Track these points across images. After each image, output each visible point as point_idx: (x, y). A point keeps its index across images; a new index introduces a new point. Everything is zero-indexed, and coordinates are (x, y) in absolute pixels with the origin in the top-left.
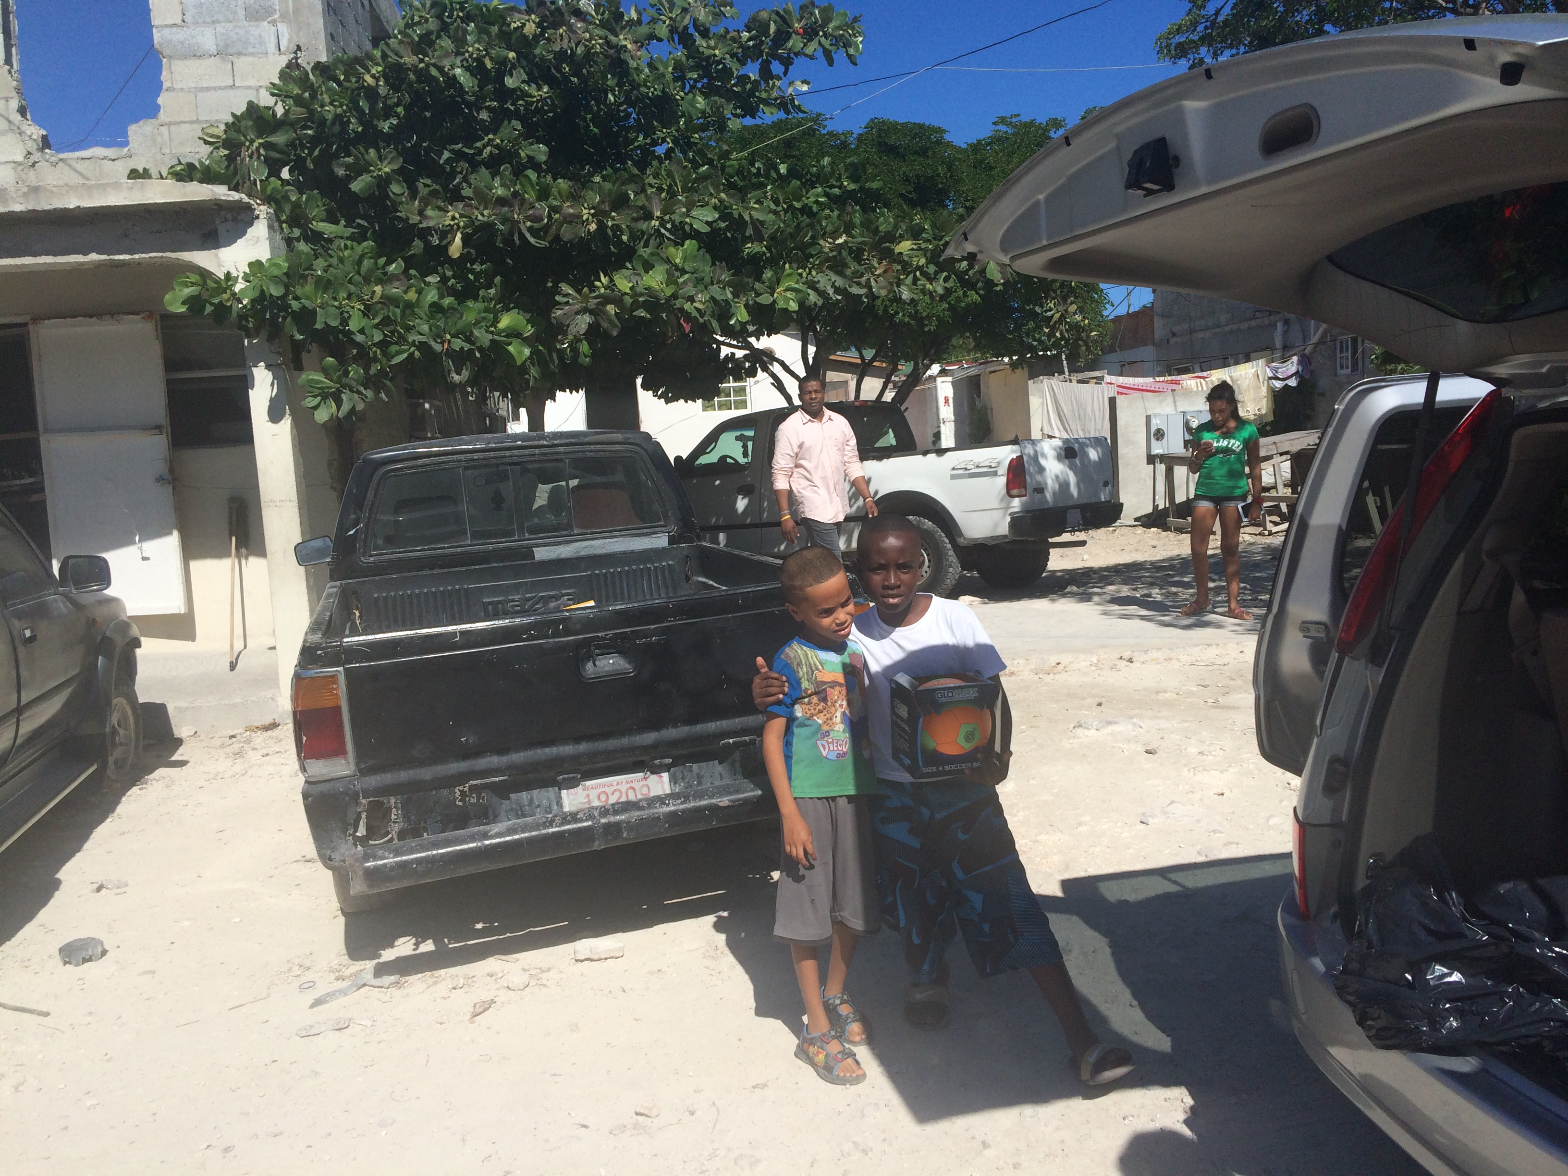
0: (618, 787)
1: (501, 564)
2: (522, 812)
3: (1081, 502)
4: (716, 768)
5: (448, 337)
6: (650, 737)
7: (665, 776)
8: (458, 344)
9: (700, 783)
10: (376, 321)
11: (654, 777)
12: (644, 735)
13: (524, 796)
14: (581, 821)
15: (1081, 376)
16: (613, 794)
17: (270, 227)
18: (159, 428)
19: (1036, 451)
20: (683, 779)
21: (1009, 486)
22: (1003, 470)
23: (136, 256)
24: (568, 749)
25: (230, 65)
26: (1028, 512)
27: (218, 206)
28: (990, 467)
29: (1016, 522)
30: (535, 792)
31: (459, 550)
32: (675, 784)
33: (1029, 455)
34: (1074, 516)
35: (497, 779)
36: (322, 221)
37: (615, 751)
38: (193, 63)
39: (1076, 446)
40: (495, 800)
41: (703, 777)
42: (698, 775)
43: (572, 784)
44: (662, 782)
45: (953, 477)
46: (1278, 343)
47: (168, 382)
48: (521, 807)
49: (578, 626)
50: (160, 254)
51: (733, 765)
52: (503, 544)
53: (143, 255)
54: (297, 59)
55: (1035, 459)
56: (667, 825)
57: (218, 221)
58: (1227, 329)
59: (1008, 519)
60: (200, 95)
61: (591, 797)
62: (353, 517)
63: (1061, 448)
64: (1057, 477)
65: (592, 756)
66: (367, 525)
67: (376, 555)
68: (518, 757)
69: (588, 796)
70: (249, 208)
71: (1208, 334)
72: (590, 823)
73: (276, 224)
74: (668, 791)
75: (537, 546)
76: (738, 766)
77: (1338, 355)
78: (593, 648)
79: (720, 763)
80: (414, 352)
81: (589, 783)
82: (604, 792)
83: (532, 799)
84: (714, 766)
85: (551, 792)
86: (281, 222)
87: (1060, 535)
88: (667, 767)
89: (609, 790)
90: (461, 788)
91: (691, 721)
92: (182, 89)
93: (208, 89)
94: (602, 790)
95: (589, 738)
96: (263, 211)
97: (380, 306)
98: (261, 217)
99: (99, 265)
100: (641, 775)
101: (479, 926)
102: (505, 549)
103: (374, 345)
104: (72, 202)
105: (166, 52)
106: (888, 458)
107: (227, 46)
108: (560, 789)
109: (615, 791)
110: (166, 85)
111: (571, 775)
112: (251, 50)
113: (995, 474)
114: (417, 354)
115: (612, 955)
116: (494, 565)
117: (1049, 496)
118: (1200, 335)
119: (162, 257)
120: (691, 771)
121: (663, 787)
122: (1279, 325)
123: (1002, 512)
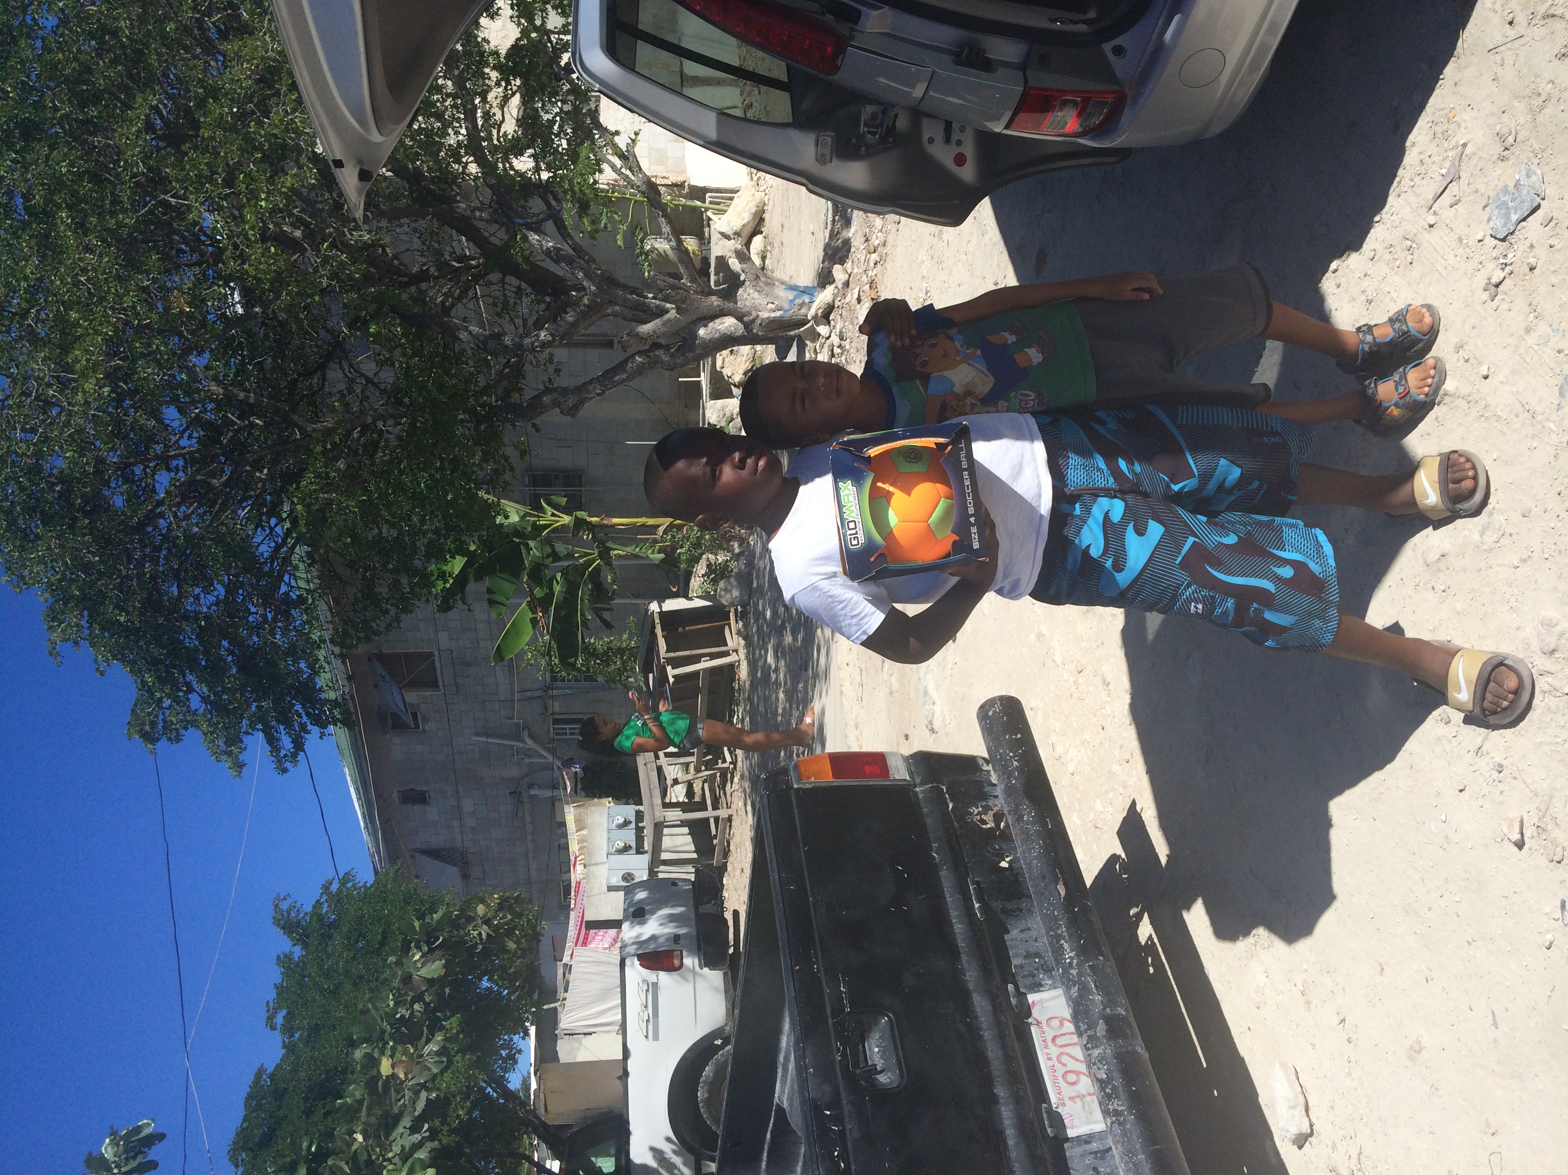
0: (1055, 1059)
3: (691, 903)
4: (1013, 936)
6: (980, 1004)
7: (1031, 998)
11: (1035, 1012)
12: (978, 1010)
15: (560, 989)
16: (1064, 1065)
19: (633, 944)
20: (1034, 976)
21: (670, 968)
22: (651, 976)
26: (699, 949)
28: (647, 991)
29: (710, 961)
32: (1041, 985)
33: (637, 949)
34: (707, 908)
37: (1003, 1052)
39: (631, 910)
42: (1026, 957)
44: (1041, 1001)
45: (656, 1038)
46: (548, 793)
49: (827, 1088)
55: (641, 944)
58: (530, 846)
59: (706, 970)
61: (1073, 1094)
63: (632, 923)
64: (661, 924)
65: (1013, 1079)
69: (1071, 1099)
71: (534, 865)
76: (1009, 906)
77: (568, 737)
78: (858, 1071)
79: (1008, 932)
81: (1053, 1099)
84: (1012, 940)
85: (1071, 1152)
87: (726, 920)
88: (1022, 996)
89: (1060, 1070)
91: (953, 952)
94: (1061, 1080)
95: (987, 1081)
100: (1033, 1029)
106: (628, 1123)
108: (1067, 1139)
111: (1045, 1115)
113: (655, 985)
117: (682, 931)
118: (533, 873)
120: (1022, 967)
121: (1047, 1000)
122: (532, 792)
123: (698, 979)
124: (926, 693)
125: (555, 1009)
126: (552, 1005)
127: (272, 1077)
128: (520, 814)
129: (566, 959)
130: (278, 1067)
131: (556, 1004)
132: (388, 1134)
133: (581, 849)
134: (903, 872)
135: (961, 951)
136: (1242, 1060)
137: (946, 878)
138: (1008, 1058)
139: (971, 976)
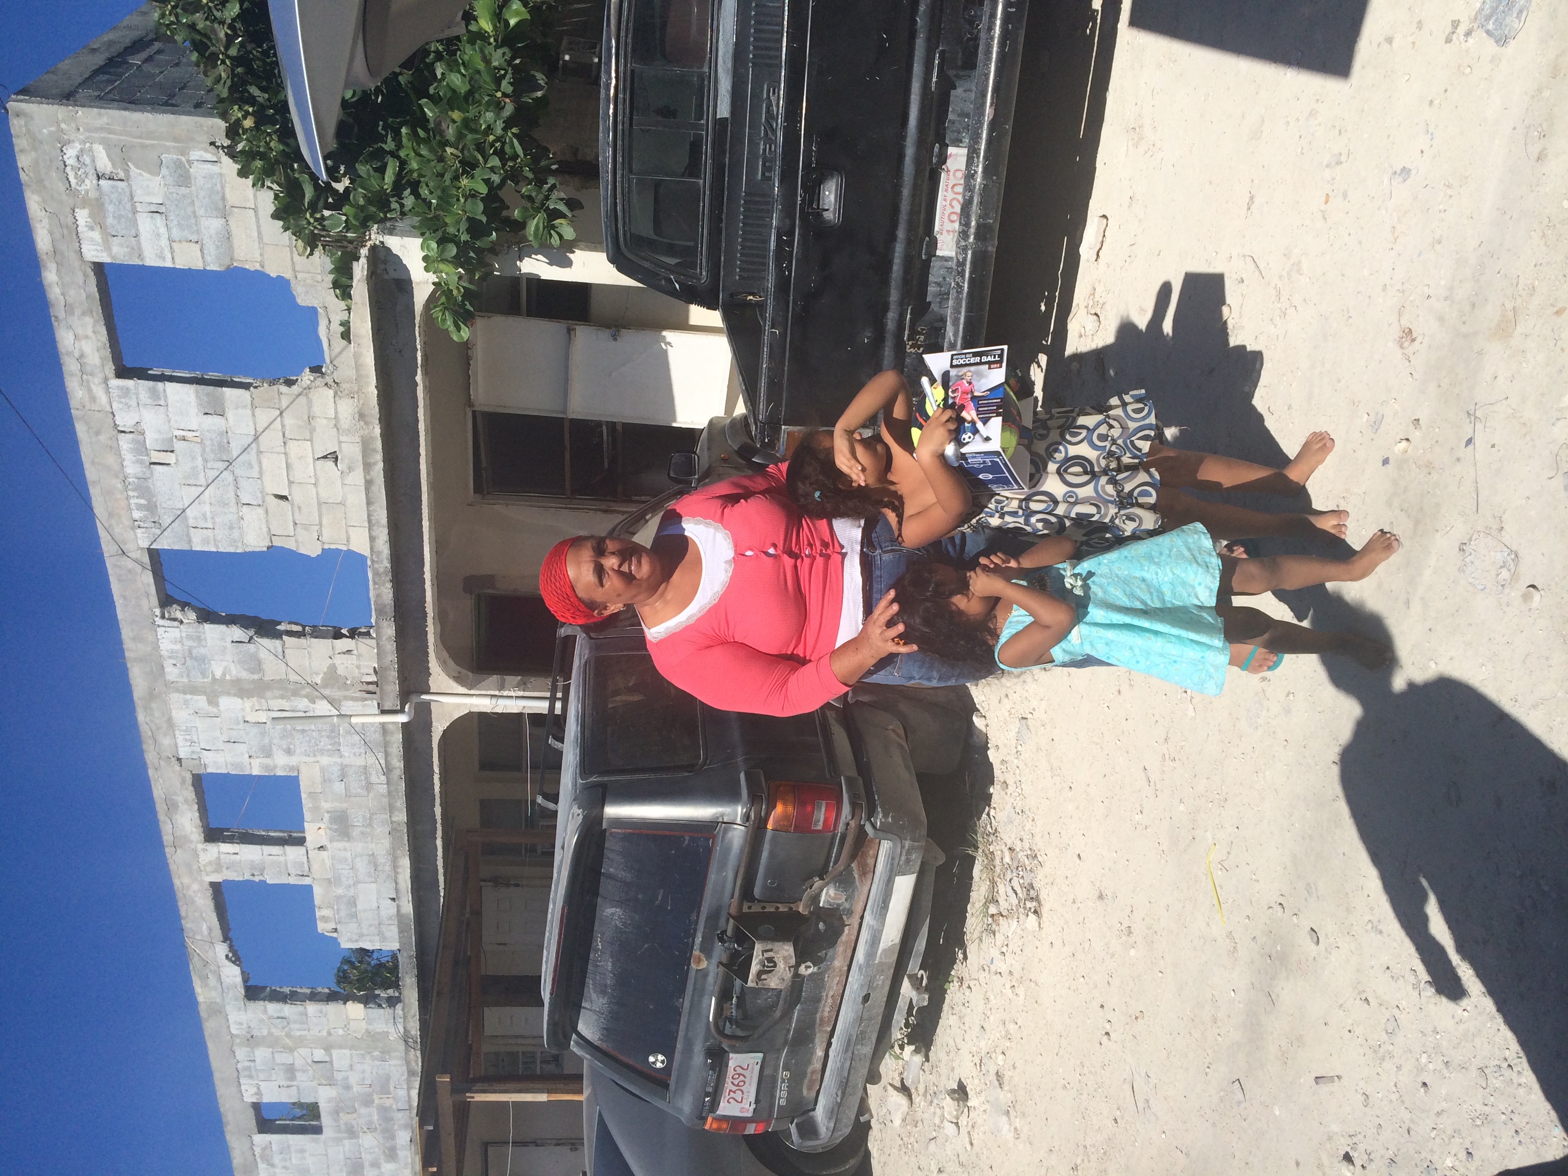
0: (948, 200)
1: (728, 155)
2: (945, 294)
4: (957, 94)
5: (499, 94)
7: (951, 150)
8: (506, 86)
9: (967, 115)
10: (480, 158)
11: (948, 162)
12: (905, 172)
13: (932, 289)
14: (965, 259)
16: (953, 207)
17: (391, 234)
18: (570, 330)
20: (959, 132)
23: (419, 347)
24: (899, 249)
25: (235, 210)
27: (373, 276)
30: (931, 278)
31: (707, 192)
32: (961, 141)
35: (909, 316)
36: (384, 179)
37: (912, 204)
38: (236, 242)
40: (927, 317)
41: (962, 110)
42: (959, 116)
43: (933, 244)
44: (956, 155)
47: (530, 314)
48: (940, 294)
49: (787, 221)
50: (417, 328)
51: (958, 77)
52: (707, 148)
53: (418, 341)
54: (223, 147)
56: (995, 178)
57: (386, 277)
60: (265, 240)
61: (950, 229)
62: (663, 282)
65: (912, 227)
66: (672, 273)
67: (701, 269)
68: (894, 296)
69: (948, 231)
70: (373, 248)
72: (970, 252)
73: (388, 224)
74: (965, 151)
75: (715, 113)
78: (811, 210)
79: (955, 89)
80: (512, 133)
81: (937, 229)
82: (949, 216)
83: (936, 283)
84: (956, 97)
85: (935, 263)
86: (386, 219)
88: (944, 146)
89: (949, 210)
90: (908, 347)
92: (261, 255)
93: (259, 233)
94: (946, 217)
96: (375, 236)
97: (466, 152)
98: (381, 239)
99: (426, 373)
100: (943, 175)
101: (1043, 308)
102: (713, 149)
103: (504, 165)
104: (372, 391)
105: (227, 262)
107: (217, 209)
108: (935, 256)
109: (950, 204)
110: (258, 267)
111: (925, 246)
112: (219, 187)
114: (514, 130)
115: (1102, 230)
116: (727, 160)
119: (419, 327)
120: (953, 122)
121: (960, 155)
134: (886, 40)
137: (920, 44)
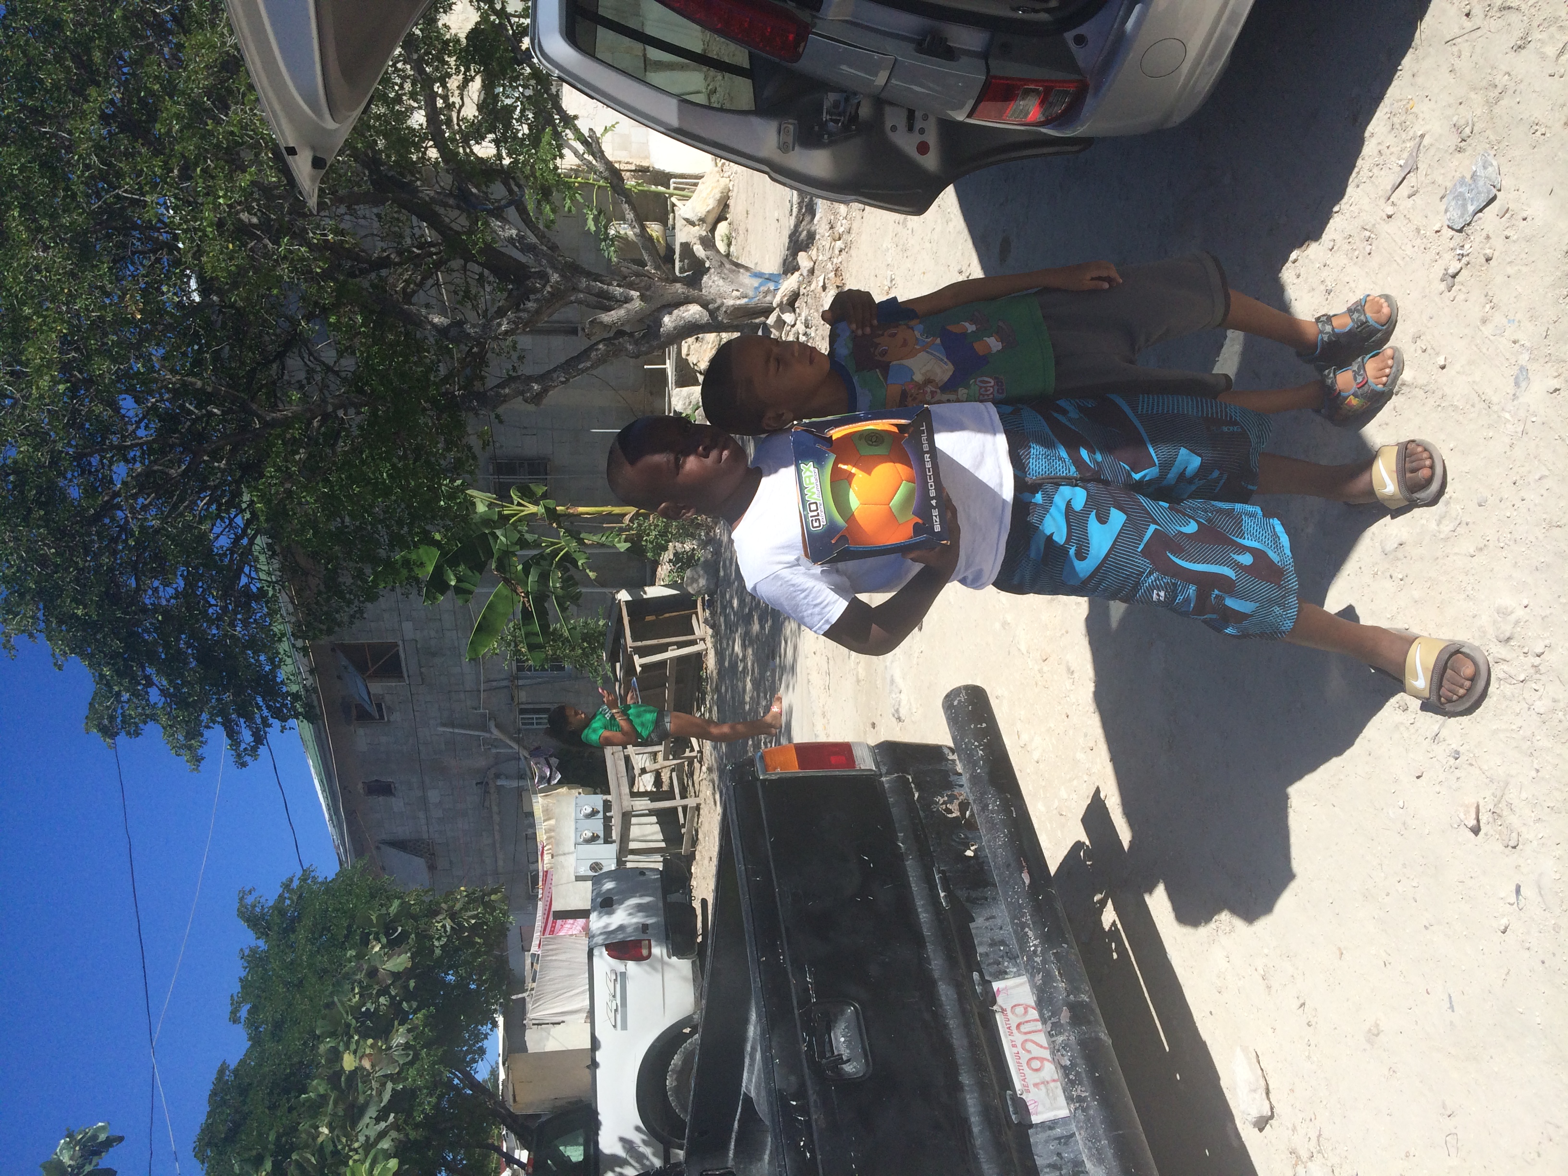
0: (1019, 1046)
3: (660, 891)
4: (979, 924)
6: (946, 992)
7: (996, 985)
11: (1000, 1000)
12: (943, 998)
15: (529, 979)
16: (1029, 1052)
19: (601, 934)
20: (999, 963)
21: (639, 958)
22: (619, 965)
26: (667, 938)
28: (616, 980)
29: (678, 950)
30: (1039, 1162)
32: (1006, 973)
33: (605, 939)
34: (674, 898)
39: (599, 900)
41: (993, 940)
44: (1006, 988)
45: (624, 1027)
46: (514, 784)
49: (793, 1078)
51: (973, 901)
55: (609, 934)
58: (497, 837)
59: (674, 959)
61: (1038, 1081)
63: (600, 913)
64: (630, 914)
65: (978, 1066)
69: (1036, 1085)
71: (500, 856)
76: (974, 894)
77: (535, 726)
78: (824, 1061)
79: (973, 920)
81: (1018, 1085)
82: (1028, 1062)
83: (1049, 1166)
85: (1036, 1138)
87: (694, 909)
89: (1025, 1057)
91: (919, 941)
95: (952, 1070)
100: (998, 1017)
106: (597, 1113)
108: (1031, 1126)
109: (1024, 1049)
111: (1009, 1102)
113: (623, 975)
117: (650, 921)
118: (501, 863)
120: (987, 954)
122: (499, 783)
123: (665, 968)
124: (892, 681)
125: (524, 999)
126: (520, 996)
127: (236, 1072)
128: (487, 804)
129: (534, 949)
130: (242, 1062)
131: (525, 995)
132: (353, 1127)
133: (548, 838)
134: (868, 862)
135: (927, 939)
136: (1203, 1045)
137: (912, 868)
138: (973, 1046)
139: (937, 964)
